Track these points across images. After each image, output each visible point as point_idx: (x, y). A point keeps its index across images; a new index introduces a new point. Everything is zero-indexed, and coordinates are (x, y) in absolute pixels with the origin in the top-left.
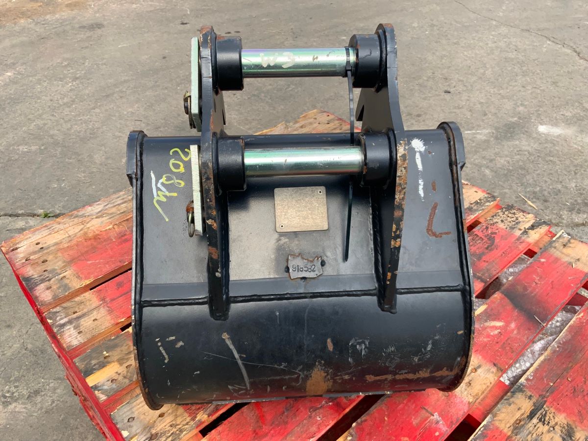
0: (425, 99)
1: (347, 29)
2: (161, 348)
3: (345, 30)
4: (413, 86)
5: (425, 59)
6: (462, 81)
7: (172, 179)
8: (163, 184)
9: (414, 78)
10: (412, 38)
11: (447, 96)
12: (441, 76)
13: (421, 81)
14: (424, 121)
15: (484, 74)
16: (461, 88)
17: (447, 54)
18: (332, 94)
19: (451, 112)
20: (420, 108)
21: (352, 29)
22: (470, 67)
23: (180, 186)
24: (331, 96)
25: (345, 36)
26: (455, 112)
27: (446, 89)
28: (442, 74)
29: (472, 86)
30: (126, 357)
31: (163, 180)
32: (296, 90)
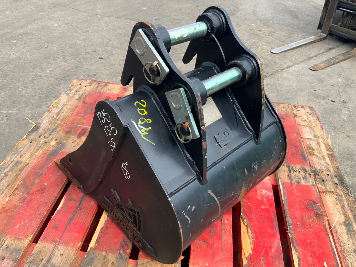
0: (91, 65)
1: (14, 35)
2: (186, 216)
3: (12, 36)
4: (80, 59)
5: (76, 43)
6: (105, 51)
7: (144, 120)
8: (141, 125)
9: (77, 55)
10: (60, 33)
11: (102, 61)
12: (91, 51)
13: (82, 56)
14: (100, 77)
15: (113, 44)
16: (106, 55)
17: (86, 38)
18: (33, 76)
19: (110, 69)
20: (93, 71)
21: (17, 35)
22: (103, 42)
23: (150, 123)
24: (33, 78)
25: (15, 40)
26: (113, 68)
27: (99, 57)
28: (91, 49)
29: (111, 52)
30: (106, 260)
31: (140, 122)
32: (6, 81)
